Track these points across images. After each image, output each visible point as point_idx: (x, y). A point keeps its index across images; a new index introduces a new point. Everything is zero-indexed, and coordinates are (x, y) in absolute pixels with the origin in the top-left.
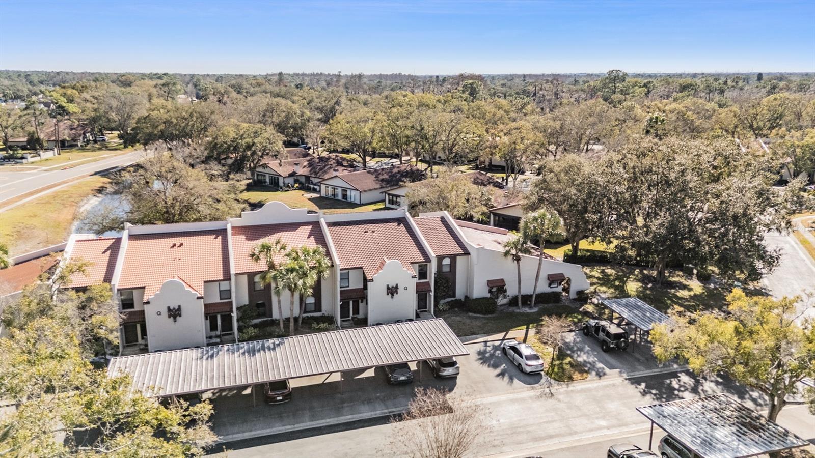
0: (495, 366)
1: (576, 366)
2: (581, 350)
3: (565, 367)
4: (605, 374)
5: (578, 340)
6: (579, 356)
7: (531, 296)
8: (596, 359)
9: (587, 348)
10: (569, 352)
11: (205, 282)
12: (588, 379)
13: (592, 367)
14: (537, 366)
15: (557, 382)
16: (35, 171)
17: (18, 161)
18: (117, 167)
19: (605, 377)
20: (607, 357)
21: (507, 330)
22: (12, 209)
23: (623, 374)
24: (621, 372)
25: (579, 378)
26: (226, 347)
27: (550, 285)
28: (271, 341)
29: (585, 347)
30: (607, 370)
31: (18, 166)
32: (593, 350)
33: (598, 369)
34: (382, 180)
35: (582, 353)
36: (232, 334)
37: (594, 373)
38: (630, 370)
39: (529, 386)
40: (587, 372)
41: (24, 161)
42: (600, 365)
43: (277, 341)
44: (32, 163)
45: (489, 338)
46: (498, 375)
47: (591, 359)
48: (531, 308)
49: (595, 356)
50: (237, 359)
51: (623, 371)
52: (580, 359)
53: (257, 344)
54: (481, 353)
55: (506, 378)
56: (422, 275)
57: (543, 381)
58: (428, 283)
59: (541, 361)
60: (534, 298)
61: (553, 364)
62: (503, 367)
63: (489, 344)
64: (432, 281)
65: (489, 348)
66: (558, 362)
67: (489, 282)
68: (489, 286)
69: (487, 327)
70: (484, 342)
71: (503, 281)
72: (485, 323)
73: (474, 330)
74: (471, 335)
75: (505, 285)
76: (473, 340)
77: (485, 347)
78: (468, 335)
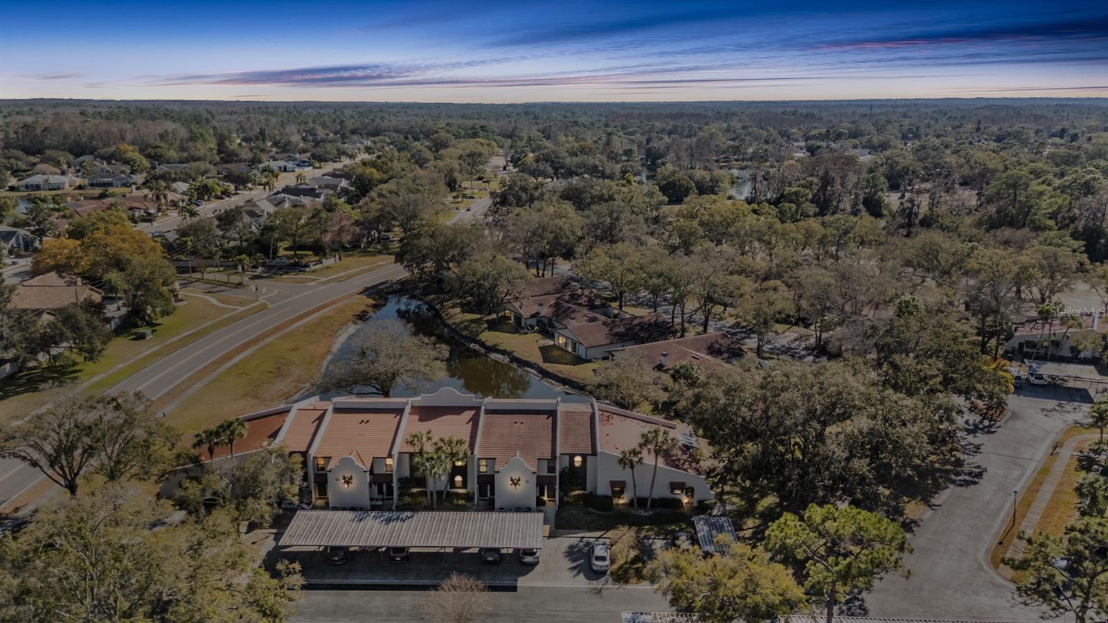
0: (574, 561)
1: (641, 572)
3: (631, 571)
7: (647, 499)
10: (645, 558)
11: (374, 458)
12: (640, 585)
14: (601, 567)
15: (614, 582)
16: (313, 284)
17: (302, 269)
18: (386, 282)
21: (608, 530)
22: (281, 338)
25: (634, 582)
26: (373, 514)
27: (670, 491)
28: (406, 513)
31: (301, 276)
34: (616, 334)
36: (393, 499)
39: (587, 581)
40: (643, 579)
41: (307, 269)
43: (409, 514)
44: (314, 271)
45: (588, 535)
46: (570, 569)
48: (646, 511)
50: (376, 525)
53: (395, 515)
54: (571, 547)
55: (575, 572)
56: (551, 469)
57: (603, 579)
58: (555, 477)
59: (607, 563)
60: (649, 500)
61: (621, 567)
62: (579, 562)
63: (585, 540)
64: (557, 474)
65: (582, 544)
66: (627, 566)
67: (611, 482)
68: (611, 487)
69: (593, 524)
70: (581, 537)
71: (624, 483)
72: (595, 520)
73: (580, 525)
74: (574, 529)
75: (625, 487)
76: (574, 534)
77: (579, 542)
78: (572, 529)
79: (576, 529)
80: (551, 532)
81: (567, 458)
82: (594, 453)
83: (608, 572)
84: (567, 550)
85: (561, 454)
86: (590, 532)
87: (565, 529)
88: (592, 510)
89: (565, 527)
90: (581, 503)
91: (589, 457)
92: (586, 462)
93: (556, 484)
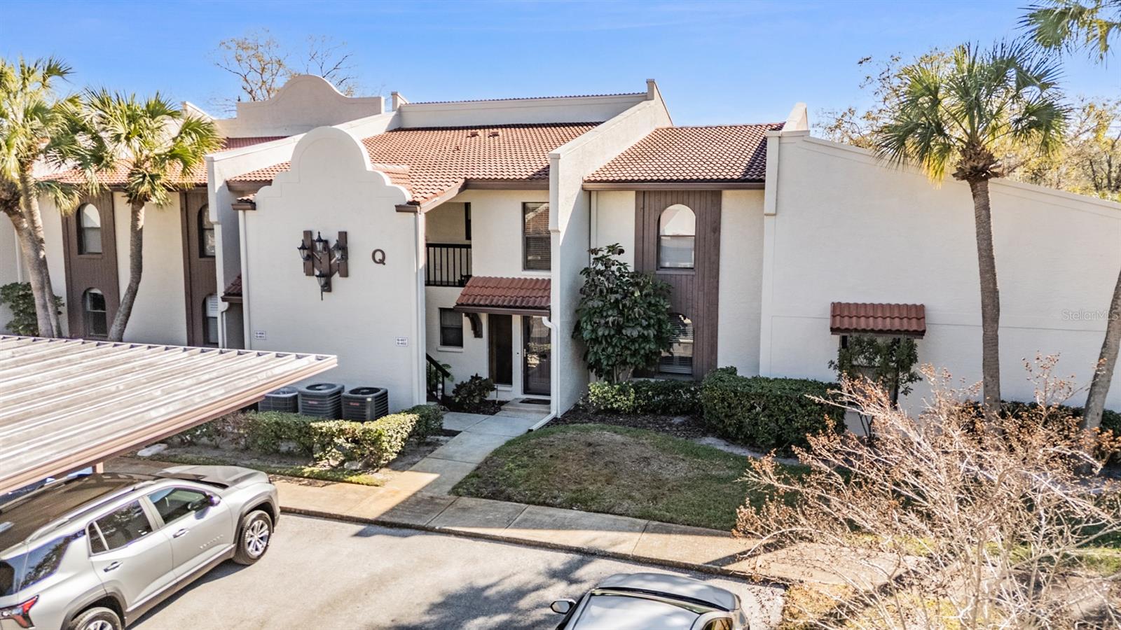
58: (551, 280)
67: (838, 310)
68: (834, 330)
69: (690, 494)
70: (578, 551)
71: (918, 312)
72: (712, 477)
73: (608, 489)
74: (560, 506)
75: (921, 334)
76: (540, 526)
77: (541, 580)
78: (544, 504)
79: (569, 505)
80: (408, 501)
86: (655, 531)
87: (509, 499)
88: (721, 446)
89: (510, 490)
90: (677, 420)
91: (730, 200)
92: (716, 229)
93: (549, 308)
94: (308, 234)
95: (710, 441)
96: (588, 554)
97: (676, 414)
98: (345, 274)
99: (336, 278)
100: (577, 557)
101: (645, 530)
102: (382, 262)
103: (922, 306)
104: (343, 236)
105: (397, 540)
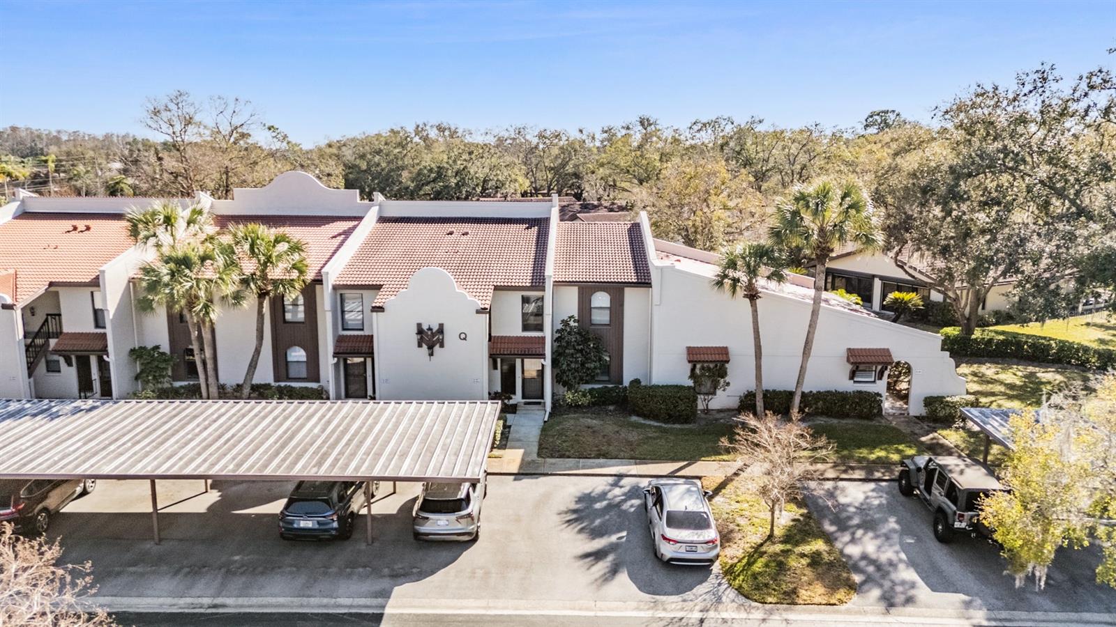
0: (595, 535)
1: (831, 565)
2: (869, 525)
3: (793, 562)
4: (909, 600)
5: (876, 502)
6: (853, 541)
7: (791, 395)
8: (903, 556)
9: (892, 524)
10: (829, 528)
12: (843, 607)
13: (877, 575)
14: (691, 546)
15: (742, 599)
19: (909, 609)
20: (941, 556)
23: (972, 612)
24: (968, 605)
25: (818, 600)
27: (852, 375)
29: (886, 521)
30: (923, 592)
32: (906, 530)
33: (894, 583)
35: (870, 534)
37: (876, 593)
38: (1000, 603)
39: (647, 597)
40: (853, 587)
42: (907, 574)
45: (636, 469)
46: (586, 556)
47: (887, 555)
49: (905, 548)
51: (978, 602)
52: (853, 551)
54: (586, 499)
55: (602, 566)
56: (533, 321)
57: (701, 589)
58: (543, 338)
59: (711, 534)
60: (797, 400)
61: (757, 551)
62: (614, 538)
63: (625, 481)
64: (548, 333)
65: (617, 491)
66: (778, 548)
67: (690, 350)
68: (689, 362)
69: (646, 446)
70: (615, 475)
71: (724, 351)
72: (651, 438)
73: (611, 448)
74: (594, 458)
75: (728, 362)
76: (592, 467)
77: (608, 488)
78: (587, 458)
79: (598, 457)
80: (524, 464)
81: (572, 295)
82: (644, 282)
83: (716, 568)
84: (574, 506)
85: (557, 284)
86: (640, 464)
87: (569, 457)
88: (641, 420)
89: (567, 453)
90: (611, 408)
91: (628, 292)
92: (622, 305)
93: (544, 355)
94: (419, 325)
95: (634, 418)
96: (620, 476)
97: (609, 404)
98: (442, 346)
99: (437, 348)
100: (616, 478)
101: (636, 464)
102: (465, 339)
103: (726, 348)
104: (441, 326)
105: (534, 480)
